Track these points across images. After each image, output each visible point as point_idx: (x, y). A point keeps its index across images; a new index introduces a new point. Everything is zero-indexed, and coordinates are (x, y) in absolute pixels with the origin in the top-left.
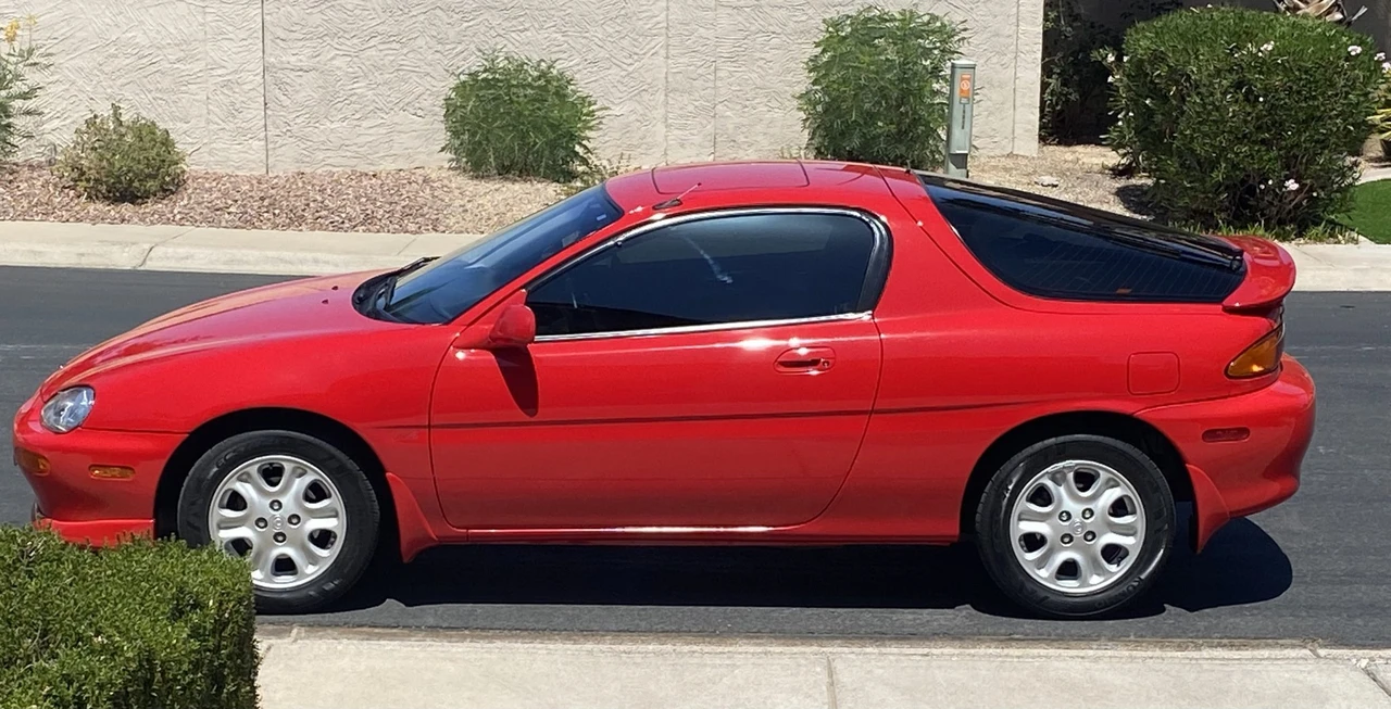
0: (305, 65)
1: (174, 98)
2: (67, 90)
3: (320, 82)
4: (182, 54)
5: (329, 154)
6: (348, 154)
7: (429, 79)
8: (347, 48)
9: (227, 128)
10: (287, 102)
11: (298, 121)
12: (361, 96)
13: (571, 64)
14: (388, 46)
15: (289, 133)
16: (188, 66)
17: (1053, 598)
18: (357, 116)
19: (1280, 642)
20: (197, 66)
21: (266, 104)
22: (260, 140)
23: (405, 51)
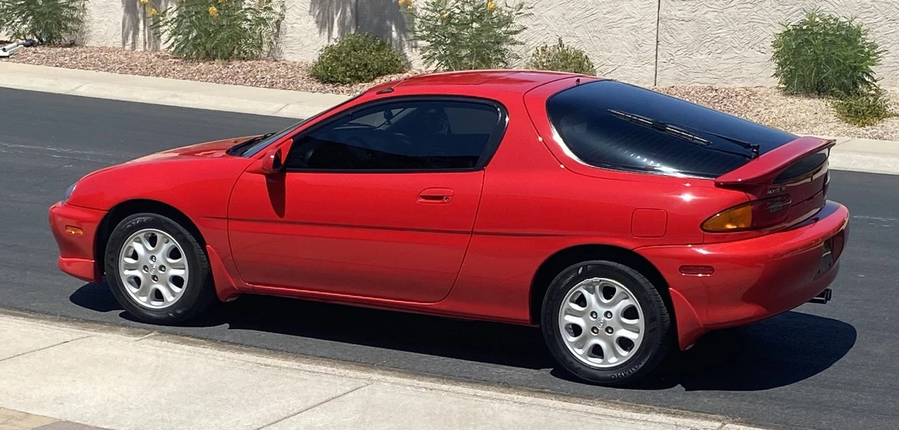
0: (687, 17)
1: (604, 36)
2: (544, 30)
3: (696, 29)
4: (611, 9)
5: (698, 75)
6: (711, 76)
7: (771, 28)
8: (716, 7)
9: (633, 56)
10: (672, 40)
11: (678, 53)
12: (723, 38)
13: (876, 20)
14: (745, 5)
15: (672, 61)
16: (614, 17)
17: (583, 368)
18: (719, 51)
19: (710, 416)
20: (619, 16)
21: (658, 42)
22: (652, 65)
23: (755, 9)
